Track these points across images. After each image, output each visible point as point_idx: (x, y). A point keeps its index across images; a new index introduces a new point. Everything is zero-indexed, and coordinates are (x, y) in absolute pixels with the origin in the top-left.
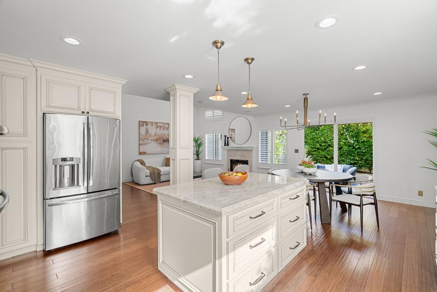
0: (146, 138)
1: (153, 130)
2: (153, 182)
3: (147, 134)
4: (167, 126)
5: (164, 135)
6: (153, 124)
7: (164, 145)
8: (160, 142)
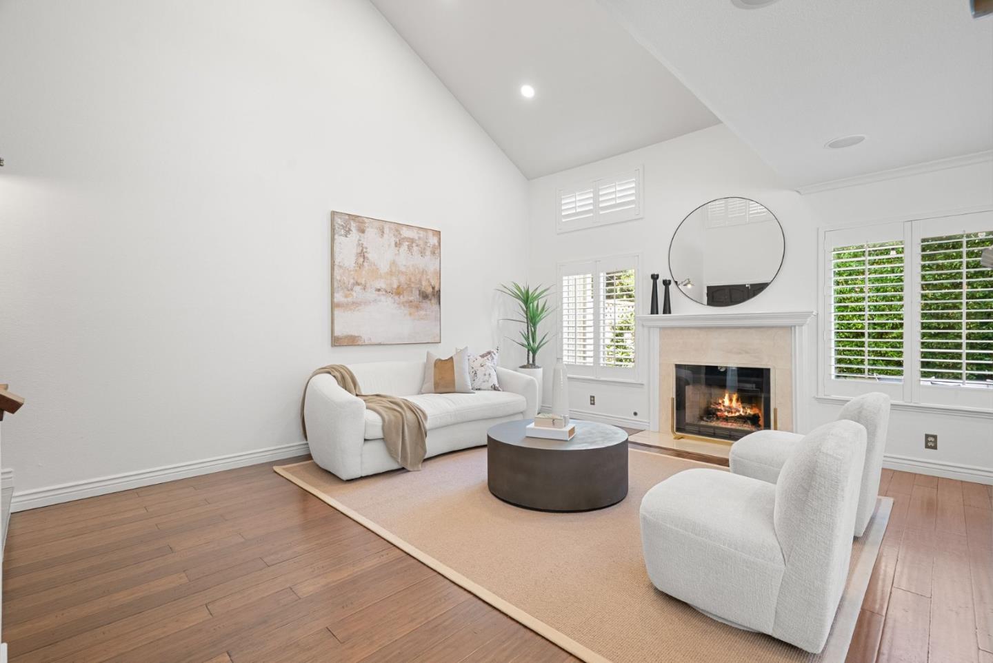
0: (359, 281)
1: (382, 253)
2: (395, 466)
3: (361, 266)
4: (433, 240)
5: (424, 272)
6: (386, 230)
7: (422, 313)
8: (411, 298)
